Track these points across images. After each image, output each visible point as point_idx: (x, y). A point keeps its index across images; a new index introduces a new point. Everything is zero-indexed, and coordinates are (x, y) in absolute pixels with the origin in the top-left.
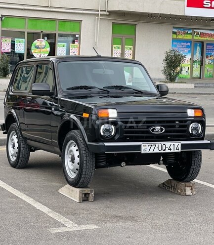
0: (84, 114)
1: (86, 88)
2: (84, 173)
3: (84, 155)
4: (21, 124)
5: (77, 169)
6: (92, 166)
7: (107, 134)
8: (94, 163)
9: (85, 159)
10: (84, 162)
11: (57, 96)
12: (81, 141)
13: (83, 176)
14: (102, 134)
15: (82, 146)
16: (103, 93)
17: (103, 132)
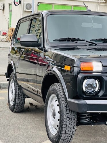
0: (66, 66)
1: (73, 40)
2: (63, 132)
3: (65, 112)
4: (17, 73)
5: (58, 126)
6: (73, 125)
7: (90, 90)
8: (76, 120)
9: (65, 116)
10: (65, 120)
11: (44, 47)
12: (62, 96)
13: (63, 135)
14: (84, 89)
15: (63, 102)
16: (90, 45)
17: (86, 87)
